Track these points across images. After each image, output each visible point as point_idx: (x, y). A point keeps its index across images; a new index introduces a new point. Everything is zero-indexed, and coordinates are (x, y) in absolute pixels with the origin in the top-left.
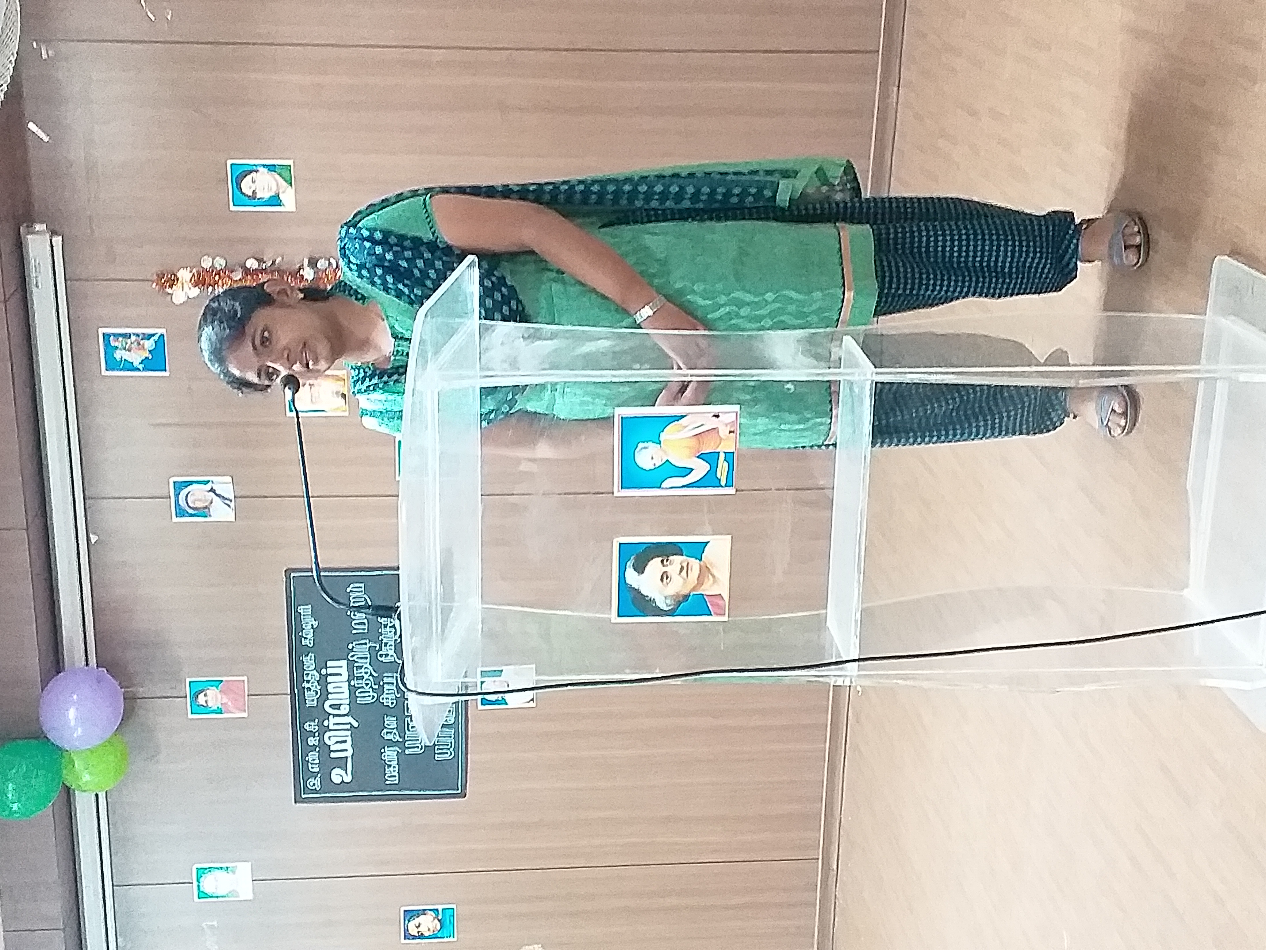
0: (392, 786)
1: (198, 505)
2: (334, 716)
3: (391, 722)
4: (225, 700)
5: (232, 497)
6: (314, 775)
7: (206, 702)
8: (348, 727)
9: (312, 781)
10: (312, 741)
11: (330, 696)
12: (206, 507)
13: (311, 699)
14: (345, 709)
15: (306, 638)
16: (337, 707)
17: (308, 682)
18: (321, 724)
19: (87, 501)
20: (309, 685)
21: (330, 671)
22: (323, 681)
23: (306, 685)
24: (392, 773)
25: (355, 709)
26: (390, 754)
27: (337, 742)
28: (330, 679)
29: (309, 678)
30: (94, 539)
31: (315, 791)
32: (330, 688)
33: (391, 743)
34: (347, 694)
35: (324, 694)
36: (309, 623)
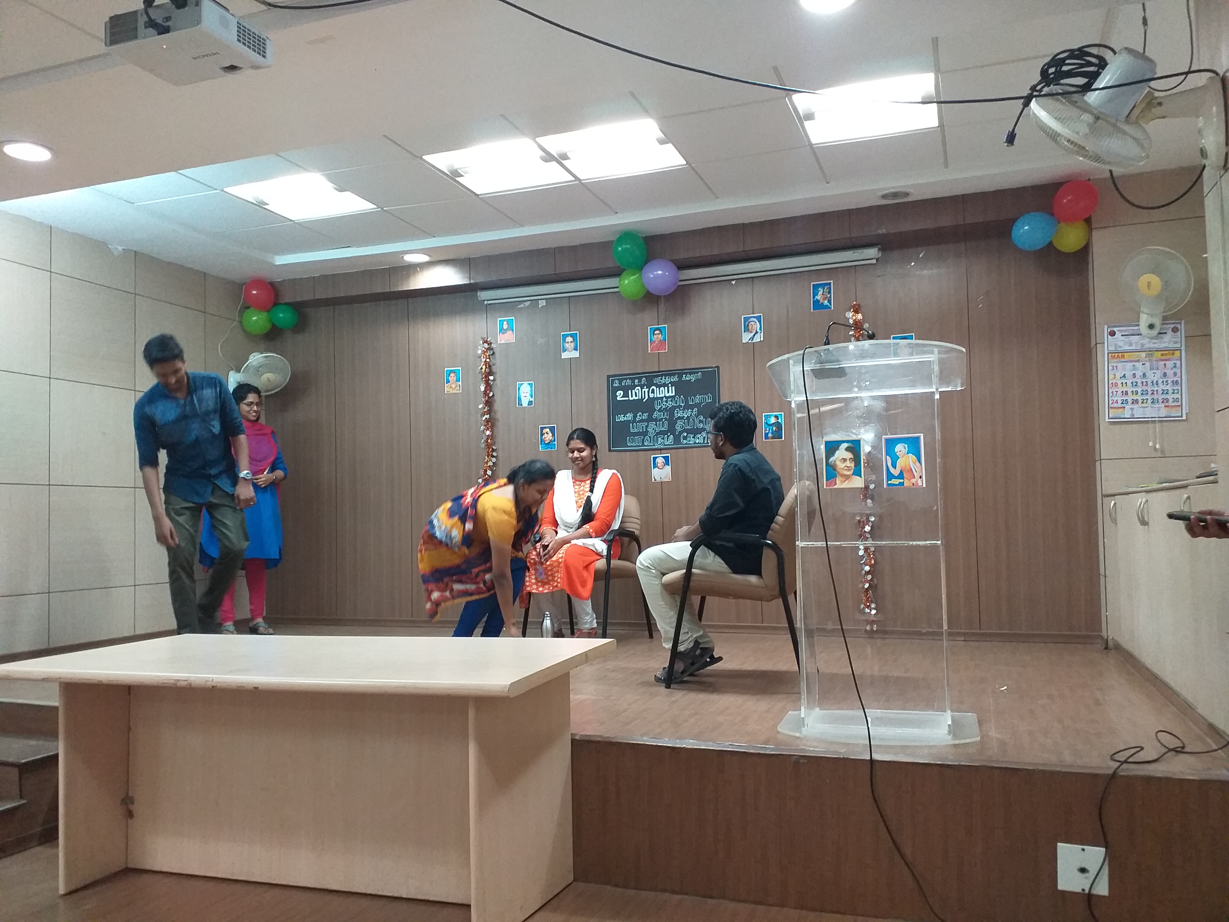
0: (614, 419)
1: (750, 327)
2: (648, 391)
3: (645, 416)
4: (656, 342)
5: (754, 341)
6: (620, 383)
7: (656, 334)
8: (643, 397)
9: (617, 381)
10: (636, 381)
11: (658, 389)
12: (748, 330)
13: (657, 381)
14: (651, 395)
15: (686, 377)
16: (653, 392)
17: (665, 378)
18: (644, 385)
19: (751, 279)
20: (664, 379)
21: (670, 388)
22: (665, 385)
23: (663, 377)
24: (621, 418)
25: (652, 400)
26: (629, 416)
27: (636, 393)
28: (666, 388)
29: (667, 379)
30: (733, 282)
31: (612, 384)
32: (662, 388)
33: (635, 417)
34: (658, 396)
35: (659, 386)
36: (693, 378)
